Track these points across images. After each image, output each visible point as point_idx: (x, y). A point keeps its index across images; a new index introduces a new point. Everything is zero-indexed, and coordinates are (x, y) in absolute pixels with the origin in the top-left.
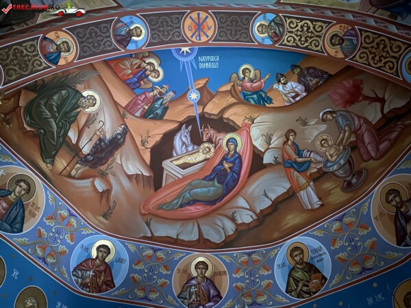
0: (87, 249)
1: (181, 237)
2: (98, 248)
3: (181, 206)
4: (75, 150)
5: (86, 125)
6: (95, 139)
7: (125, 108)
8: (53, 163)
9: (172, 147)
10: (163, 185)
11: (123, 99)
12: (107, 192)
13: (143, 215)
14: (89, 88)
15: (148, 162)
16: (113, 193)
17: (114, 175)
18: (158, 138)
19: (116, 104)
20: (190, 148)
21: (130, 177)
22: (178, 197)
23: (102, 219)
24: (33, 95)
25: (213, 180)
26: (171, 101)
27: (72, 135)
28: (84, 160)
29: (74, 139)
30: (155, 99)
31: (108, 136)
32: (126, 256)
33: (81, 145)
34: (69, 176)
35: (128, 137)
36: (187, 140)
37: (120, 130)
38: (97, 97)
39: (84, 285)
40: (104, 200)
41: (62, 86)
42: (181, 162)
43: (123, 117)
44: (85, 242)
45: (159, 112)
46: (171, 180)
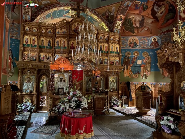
0: (151, 41)
1: (170, 29)
2: (153, 40)
3: (166, 22)
4: (137, 27)
5: (135, 22)
6: (139, 23)
7: (139, 13)
8: (135, 33)
9: (155, 11)
10: (159, 20)
11: (137, 12)
12: (148, 29)
13: (159, 29)
14: (130, 16)
15: (152, 17)
16: (150, 28)
17: (147, 25)
18: (151, 12)
19: (137, 14)
20: (160, 9)
21: (151, 23)
22: (164, 21)
23: (151, 34)
24: (124, 26)
25: (170, 12)
26: (147, 4)
27: (134, 26)
28: (140, 28)
29: (135, 26)
30: (143, 6)
31: (140, 20)
32: (159, 38)
33: (137, 26)
34: (139, 32)
35: (144, 17)
36: (158, 7)
37: (142, 17)
38: (132, 16)
39: (154, 47)
40: (149, 31)
41: (126, 20)
42: (160, 13)
43: (140, 14)
44: (150, 40)
45: (146, 7)
46: (160, 18)
